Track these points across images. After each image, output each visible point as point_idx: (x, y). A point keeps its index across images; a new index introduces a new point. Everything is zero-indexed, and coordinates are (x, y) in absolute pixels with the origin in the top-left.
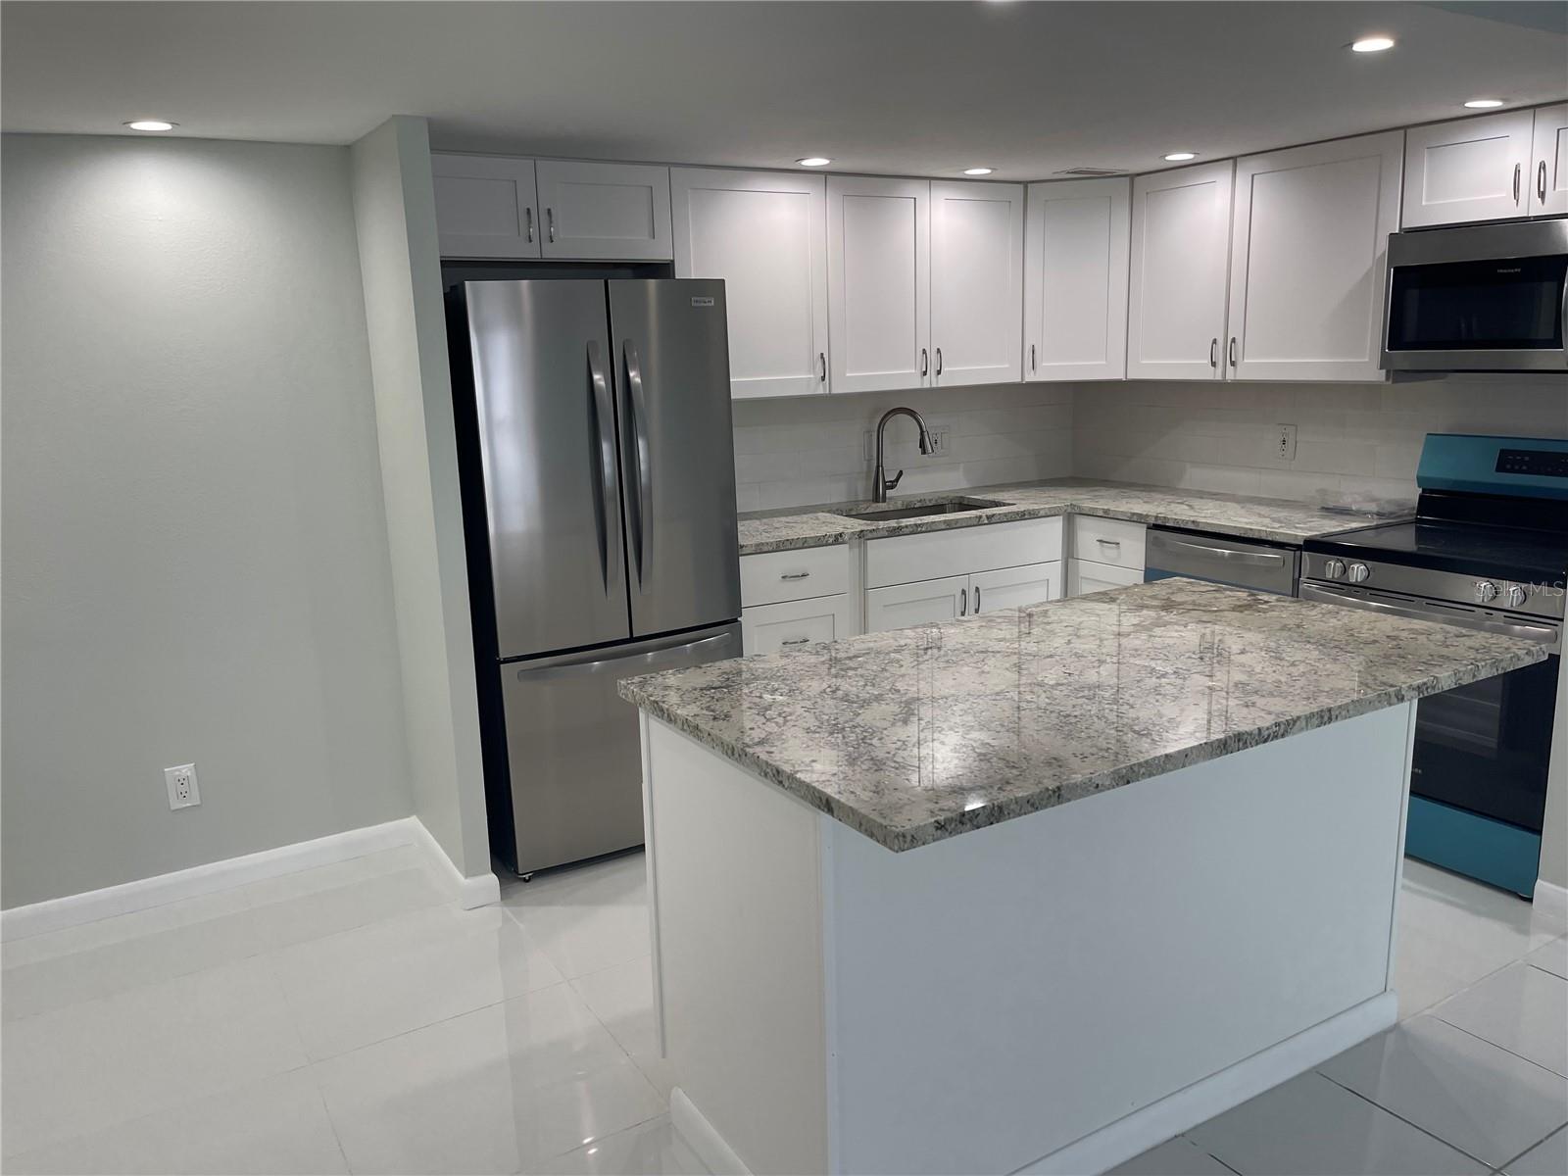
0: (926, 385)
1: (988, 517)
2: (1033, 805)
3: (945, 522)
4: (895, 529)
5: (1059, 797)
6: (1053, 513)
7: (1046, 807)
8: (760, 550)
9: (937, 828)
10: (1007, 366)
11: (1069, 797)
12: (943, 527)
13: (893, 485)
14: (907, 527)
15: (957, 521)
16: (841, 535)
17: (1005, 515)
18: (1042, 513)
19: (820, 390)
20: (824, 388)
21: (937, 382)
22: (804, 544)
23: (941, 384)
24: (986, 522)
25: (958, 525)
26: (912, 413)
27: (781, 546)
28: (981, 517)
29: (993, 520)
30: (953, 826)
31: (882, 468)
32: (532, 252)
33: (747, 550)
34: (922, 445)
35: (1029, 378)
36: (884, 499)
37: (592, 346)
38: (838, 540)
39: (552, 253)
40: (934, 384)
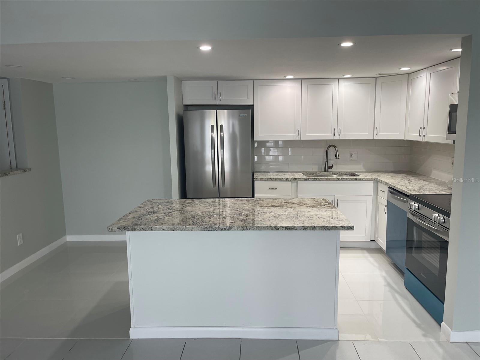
0: (335, 138)
1: (342, 179)
2: (144, 229)
3: (325, 179)
4: (307, 179)
5: (152, 229)
6: (369, 180)
7: (148, 231)
8: (261, 180)
9: (118, 229)
10: (367, 134)
11: (155, 230)
12: (325, 180)
13: (331, 167)
14: (311, 179)
15: (330, 179)
16: (288, 179)
17: (349, 179)
18: (364, 180)
19: (297, 139)
20: (299, 138)
21: (339, 138)
22: (276, 180)
23: (341, 138)
24: (341, 180)
25: (330, 180)
26: (334, 146)
27: (268, 180)
28: (339, 179)
29: (344, 180)
30: (122, 229)
31: (327, 162)
32: (215, 103)
33: (257, 180)
34: (336, 156)
35: (376, 138)
36: (328, 171)
37: (212, 126)
38: (287, 180)
39: (221, 103)
40: (338, 138)
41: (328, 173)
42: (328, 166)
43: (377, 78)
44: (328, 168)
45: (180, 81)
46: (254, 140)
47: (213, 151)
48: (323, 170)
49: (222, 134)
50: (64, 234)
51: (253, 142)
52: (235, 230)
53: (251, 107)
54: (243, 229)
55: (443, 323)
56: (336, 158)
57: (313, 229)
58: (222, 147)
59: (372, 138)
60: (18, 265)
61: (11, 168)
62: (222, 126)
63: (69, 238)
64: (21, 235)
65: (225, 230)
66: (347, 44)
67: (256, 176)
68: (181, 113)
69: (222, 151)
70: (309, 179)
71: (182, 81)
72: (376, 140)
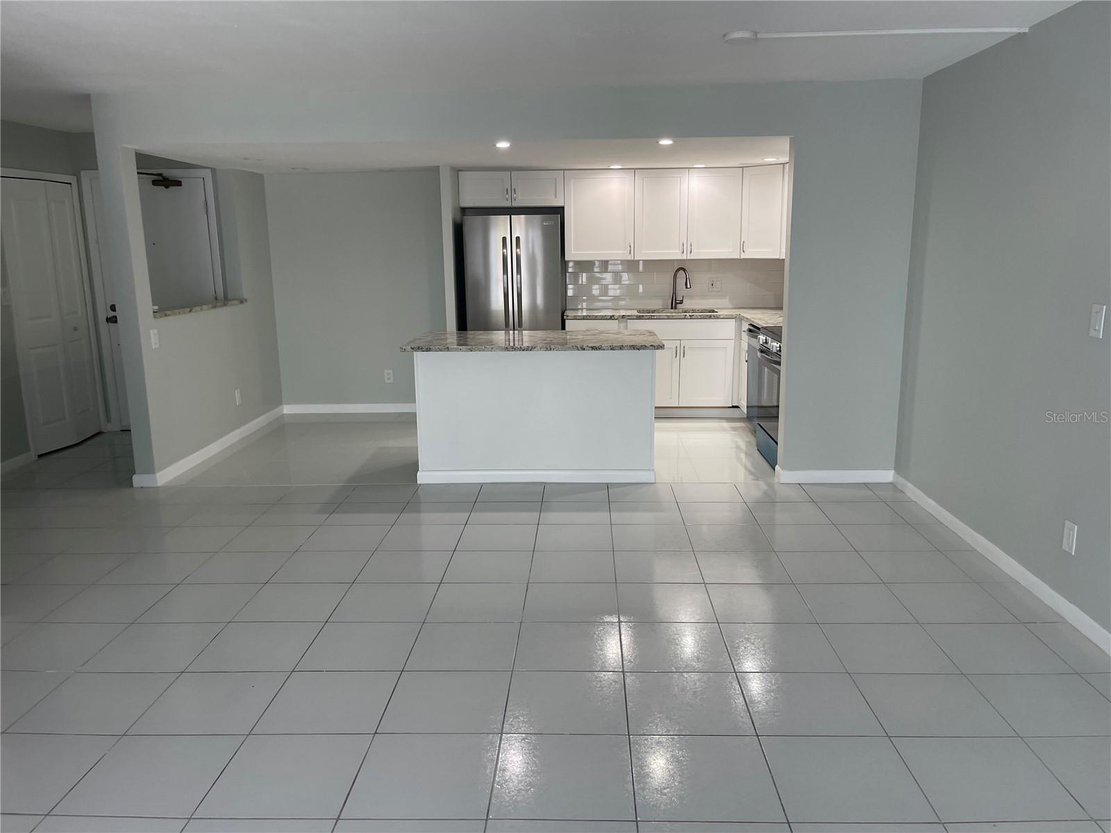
0: (684, 258)
1: (690, 316)
3: (667, 315)
4: (640, 316)
8: (575, 318)
10: (731, 250)
12: (666, 318)
13: (681, 302)
14: (648, 316)
15: (673, 317)
16: (613, 316)
17: (700, 316)
18: (722, 317)
20: (631, 257)
22: (595, 318)
23: (692, 258)
26: (684, 270)
27: (586, 318)
28: (686, 315)
29: (693, 317)
31: (674, 293)
32: (508, 204)
33: (569, 318)
34: (686, 284)
35: (743, 256)
36: (676, 308)
37: (504, 239)
38: (612, 318)
39: (515, 204)
40: (689, 258)
41: (676, 311)
42: (676, 300)
43: (744, 169)
44: (676, 304)
45: (457, 171)
46: (566, 259)
47: (505, 276)
48: (670, 307)
49: (518, 250)
50: (280, 403)
51: (564, 264)
52: (538, 350)
53: (560, 211)
54: (547, 349)
55: (777, 467)
56: (686, 288)
57: (621, 349)
58: (519, 272)
59: (738, 257)
60: (237, 431)
61: (216, 299)
62: (518, 239)
63: (287, 409)
64: (239, 390)
65: (527, 350)
66: (666, 142)
67: (568, 313)
68: (459, 220)
69: (519, 276)
70: (643, 316)
71: (459, 171)
72: (744, 259)
